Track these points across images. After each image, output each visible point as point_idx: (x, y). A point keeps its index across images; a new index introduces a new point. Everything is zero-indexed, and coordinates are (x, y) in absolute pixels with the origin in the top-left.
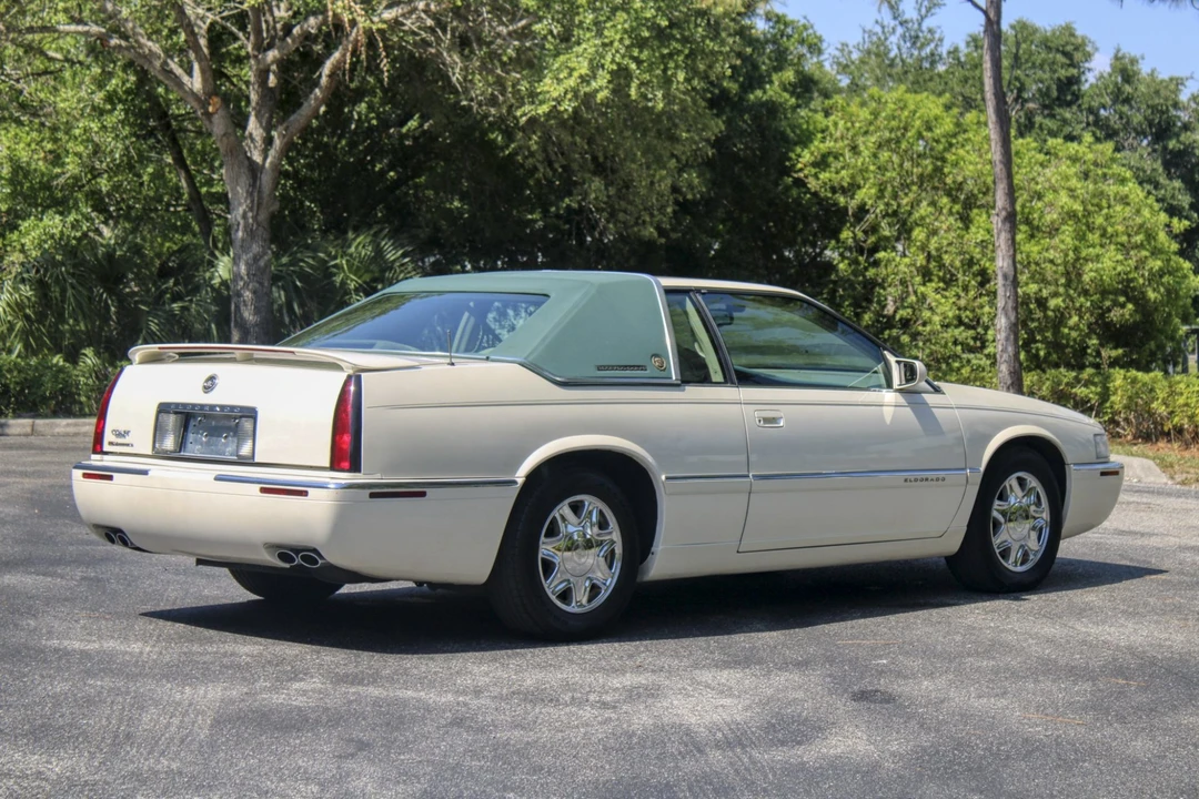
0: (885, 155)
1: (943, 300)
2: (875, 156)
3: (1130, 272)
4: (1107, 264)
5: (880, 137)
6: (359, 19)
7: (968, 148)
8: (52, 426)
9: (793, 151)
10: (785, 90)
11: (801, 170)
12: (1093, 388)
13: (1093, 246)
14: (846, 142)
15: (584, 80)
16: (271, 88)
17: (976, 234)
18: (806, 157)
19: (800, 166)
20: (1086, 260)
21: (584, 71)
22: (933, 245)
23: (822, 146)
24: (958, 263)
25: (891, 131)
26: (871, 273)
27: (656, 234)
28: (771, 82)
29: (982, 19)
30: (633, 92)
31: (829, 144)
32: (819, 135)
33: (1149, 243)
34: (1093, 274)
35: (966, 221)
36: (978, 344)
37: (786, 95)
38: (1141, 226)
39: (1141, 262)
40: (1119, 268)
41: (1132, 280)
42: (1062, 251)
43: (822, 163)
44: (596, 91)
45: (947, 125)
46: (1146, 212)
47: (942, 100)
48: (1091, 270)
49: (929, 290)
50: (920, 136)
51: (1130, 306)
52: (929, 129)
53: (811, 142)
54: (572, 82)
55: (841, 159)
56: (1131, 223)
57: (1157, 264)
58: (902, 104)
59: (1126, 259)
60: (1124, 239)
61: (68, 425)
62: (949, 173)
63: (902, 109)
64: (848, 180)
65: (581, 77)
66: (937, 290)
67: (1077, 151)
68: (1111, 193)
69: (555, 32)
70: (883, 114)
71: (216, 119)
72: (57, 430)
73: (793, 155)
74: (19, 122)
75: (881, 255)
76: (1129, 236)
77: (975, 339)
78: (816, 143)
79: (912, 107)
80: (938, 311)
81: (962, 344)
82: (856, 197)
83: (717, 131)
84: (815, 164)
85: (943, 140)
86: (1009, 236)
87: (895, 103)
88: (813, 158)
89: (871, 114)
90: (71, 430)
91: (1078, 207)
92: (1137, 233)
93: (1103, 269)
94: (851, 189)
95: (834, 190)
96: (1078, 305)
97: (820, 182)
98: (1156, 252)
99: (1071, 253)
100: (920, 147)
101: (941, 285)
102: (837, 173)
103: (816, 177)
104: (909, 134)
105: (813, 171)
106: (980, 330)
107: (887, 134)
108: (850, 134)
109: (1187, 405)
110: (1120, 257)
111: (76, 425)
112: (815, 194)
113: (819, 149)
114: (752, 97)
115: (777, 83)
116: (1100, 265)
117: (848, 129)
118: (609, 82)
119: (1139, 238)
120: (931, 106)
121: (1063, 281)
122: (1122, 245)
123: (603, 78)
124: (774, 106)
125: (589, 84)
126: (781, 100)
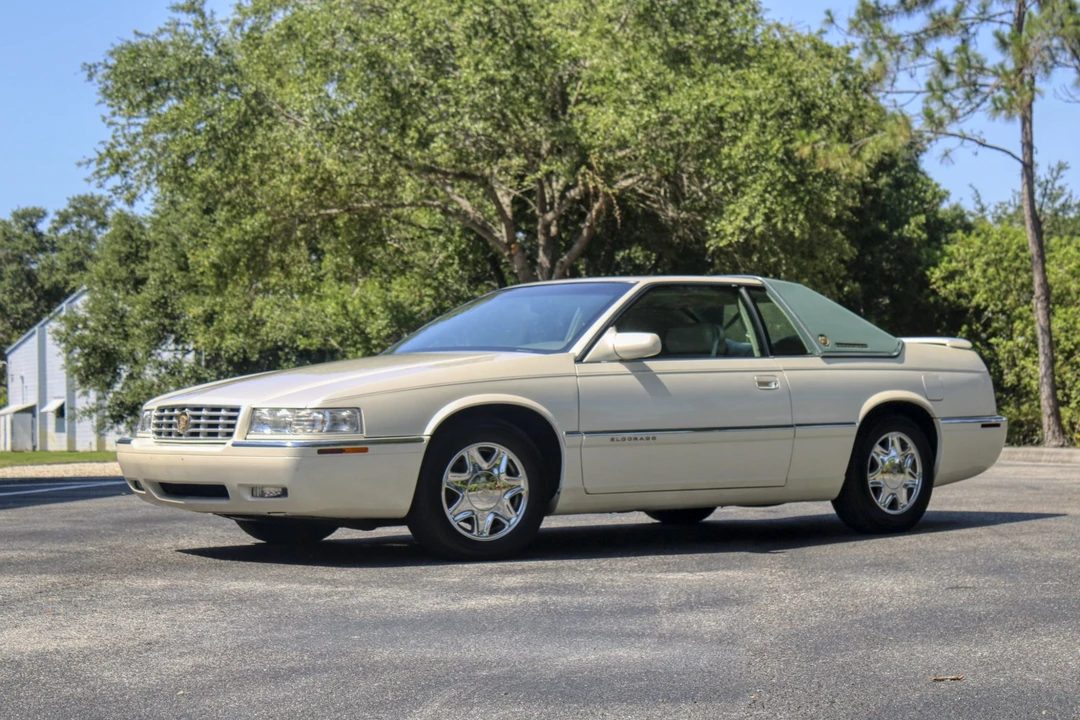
0: (991, 271)
2: (985, 271)
5: (988, 258)
6: (600, 186)
10: (920, 228)
11: (934, 283)
14: (966, 262)
15: (747, 220)
16: (553, 237)
18: (936, 274)
19: (933, 280)
21: (746, 213)
22: (1029, 332)
23: (949, 266)
25: (996, 253)
28: (909, 224)
29: (1020, 166)
30: (779, 225)
31: (954, 264)
32: (947, 259)
37: (920, 232)
43: (950, 276)
44: (754, 228)
50: (1017, 257)
53: (941, 262)
54: (739, 223)
55: (963, 274)
58: (1004, 235)
63: (1005, 238)
64: (968, 289)
65: (745, 219)
69: (730, 188)
70: (990, 242)
71: (516, 259)
73: (928, 273)
75: (993, 340)
78: (944, 264)
79: (1011, 236)
82: (974, 300)
83: (851, 255)
84: (943, 279)
86: (1045, 312)
88: (943, 275)
89: (982, 242)
94: (974, 293)
95: (960, 295)
97: (948, 291)
100: (1017, 264)
102: (960, 283)
103: (945, 286)
104: (1010, 254)
105: (941, 283)
107: (993, 256)
108: (968, 257)
112: (945, 299)
113: (946, 268)
114: (895, 234)
115: (913, 224)
117: (966, 253)
118: (764, 221)
123: (759, 218)
124: (910, 240)
125: (750, 223)
126: (915, 236)
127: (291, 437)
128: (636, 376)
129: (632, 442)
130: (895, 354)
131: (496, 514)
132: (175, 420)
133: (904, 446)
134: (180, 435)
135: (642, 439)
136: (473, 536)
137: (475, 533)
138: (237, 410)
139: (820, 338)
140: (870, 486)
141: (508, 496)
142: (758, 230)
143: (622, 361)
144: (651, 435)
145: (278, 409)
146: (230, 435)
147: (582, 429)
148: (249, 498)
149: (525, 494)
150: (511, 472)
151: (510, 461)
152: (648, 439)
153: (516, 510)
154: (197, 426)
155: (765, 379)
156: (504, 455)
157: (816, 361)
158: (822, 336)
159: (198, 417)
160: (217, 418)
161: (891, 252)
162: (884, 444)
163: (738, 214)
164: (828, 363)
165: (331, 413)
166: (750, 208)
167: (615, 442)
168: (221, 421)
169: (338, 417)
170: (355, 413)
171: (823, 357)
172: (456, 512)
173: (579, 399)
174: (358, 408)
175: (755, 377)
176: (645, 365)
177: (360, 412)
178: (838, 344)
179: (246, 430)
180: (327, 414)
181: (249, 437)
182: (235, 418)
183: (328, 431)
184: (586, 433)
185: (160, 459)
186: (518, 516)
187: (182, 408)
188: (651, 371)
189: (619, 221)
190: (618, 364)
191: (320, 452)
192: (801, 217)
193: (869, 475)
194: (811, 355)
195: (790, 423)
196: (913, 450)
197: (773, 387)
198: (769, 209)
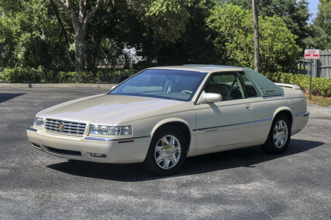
0: (228, 20)
1: (241, 55)
2: (225, 20)
3: (284, 48)
4: (279, 46)
5: (226, 15)
7: (247, 18)
8: (35, 85)
9: (205, 19)
10: (204, 4)
11: (207, 23)
12: (276, 77)
13: (276, 42)
14: (218, 17)
15: (160, 7)
16: (85, 6)
17: (248, 39)
19: (207, 22)
20: (275, 45)
21: (160, 5)
22: (238, 41)
23: (212, 17)
24: (244, 46)
25: (229, 14)
26: (223, 48)
27: (174, 41)
28: (200, 3)
30: (170, 9)
31: (214, 17)
32: (212, 15)
33: (289, 41)
34: (276, 49)
35: (246, 36)
36: (249, 65)
38: (287, 37)
39: (287, 46)
40: (282, 47)
41: (285, 50)
42: (269, 43)
43: (212, 21)
44: (164, 9)
45: (242, 13)
46: (288, 34)
47: (241, 7)
48: (275, 48)
49: (237, 52)
50: (236, 16)
51: (284, 56)
52: (238, 14)
54: (157, 8)
55: (217, 21)
56: (285, 36)
57: (291, 46)
58: (231, 8)
59: (283, 45)
60: (283, 40)
61: (39, 85)
62: (242, 24)
64: (218, 26)
65: (159, 7)
66: (239, 52)
67: (271, 19)
68: (280, 29)
70: (227, 10)
71: (72, 13)
72: (36, 86)
73: (205, 20)
74: (20, 11)
75: (226, 44)
76: (284, 39)
77: (248, 63)
78: (211, 17)
79: (234, 9)
80: (239, 57)
81: (245, 65)
82: (220, 30)
84: (211, 22)
85: (241, 16)
87: (230, 7)
88: (210, 20)
89: (224, 10)
90: (40, 86)
91: (272, 33)
92: (286, 39)
93: (278, 48)
94: (220, 27)
95: (216, 28)
96: (272, 56)
97: (212, 26)
98: (291, 43)
99: (271, 44)
100: (235, 18)
101: (240, 51)
102: (216, 24)
103: (211, 25)
104: (234, 15)
105: (210, 23)
106: (249, 62)
108: (219, 14)
109: (298, 82)
110: (282, 45)
111: (41, 85)
112: (210, 29)
113: (212, 18)
114: (196, 6)
115: (202, 3)
116: (277, 47)
117: (218, 13)
118: (166, 8)
119: (286, 40)
120: (238, 8)
121: (268, 50)
122: (283, 41)
123: (164, 7)
124: (201, 8)
125: (161, 9)
126: (203, 7)
127: (107, 136)
128: (212, 108)
129: (211, 131)
130: (282, 94)
131: (170, 160)
132: (56, 125)
133: (283, 125)
134: (60, 131)
135: (214, 130)
136: (164, 168)
137: (164, 166)
138: (85, 125)
139: (262, 90)
140: (274, 139)
141: (174, 153)
142: (164, 11)
143: (208, 103)
144: (216, 129)
145: (101, 126)
146: (83, 133)
147: (197, 128)
148: (90, 157)
149: (180, 152)
150: (176, 145)
151: (175, 141)
152: (216, 130)
153: (177, 157)
154: (68, 129)
155: (248, 106)
156: (174, 139)
157: (261, 99)
158: (262, 89)
159: (68, 126)
160: (76, 127)
161: (195, 13)
162: (278, 125)
163: (157, 5)
164: (264, 99)
165: (122, 128)
166: (161, 3)
167: (207, 132)
168: (78, 128)
169: (124, 129)
170: (129, 128)
171: (263, 97)
172: (159, 159)
173: (196, 118)
174: (130, 126)
175: (245, 106)
176: (215, 104)
177: (131, 127)
178: (266, 91)
179: (88, 132)
180: (120, 128)
181: (89, 135)
182: (84, 128)
183: (121, 134)
184: (199, 130)
185: (53, 140)
186: (177, 160)
187: (60, 121)
188: (216, 106)
189: (114, 4)
190: (206, 104)
191: (119, 142)
192: (179, 7)
193: (274, 135)
194: (259, 96)
195: (254, 121)
196: (286, 126)
197: (250, 109)
198: (168, 3)
